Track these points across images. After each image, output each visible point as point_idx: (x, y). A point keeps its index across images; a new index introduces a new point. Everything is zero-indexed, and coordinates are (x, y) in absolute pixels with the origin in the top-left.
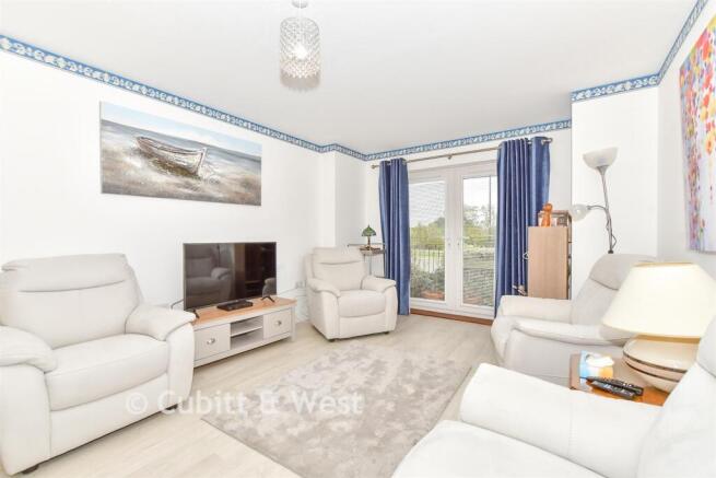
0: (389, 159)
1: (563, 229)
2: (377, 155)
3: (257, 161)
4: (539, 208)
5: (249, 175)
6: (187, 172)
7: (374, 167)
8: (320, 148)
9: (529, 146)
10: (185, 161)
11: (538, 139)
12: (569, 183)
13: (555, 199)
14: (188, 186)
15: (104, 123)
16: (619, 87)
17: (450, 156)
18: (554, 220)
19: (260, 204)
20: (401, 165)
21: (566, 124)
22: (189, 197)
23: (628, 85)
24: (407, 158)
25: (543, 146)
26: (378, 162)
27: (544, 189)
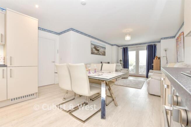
0: (125, 47)
2: (122, 46)
3: (105, 48)
4: (155, 56)
5: (104, 51)
6: (98, 50)
8: (112, 45)
9: (153, 46)
10: (98, 49)
11: (154, 45)
12: (160, 52)
13: (158, 55)
14: (98, 53)
15: (92, 44)
17: (137, 47)
18: (157, 59)
19: (105, 55)
20: (127, 48)
21: (159, 42)
23: (170, 38)
24: (128, 47)
25: (155, 46)
26: (122, 47)
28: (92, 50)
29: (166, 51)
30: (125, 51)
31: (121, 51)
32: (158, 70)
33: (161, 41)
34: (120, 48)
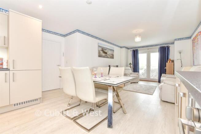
0: (135, 49)
1: (173, 63)
2: (131, 48)
4: (168, 59)
6: (106, 53)
7: (131, 51)
8: (121, 47)
9: (165, 48)
10: (106, 51)
11: (167, 46)
12: (174, 54)
13: (171, 57)
14: (106, 55)
16: (183, 39)
17: (148, 49)
18: (171, 62)
20: (137, 50)
21: (173, 43)
22: (106, 57)
23: (185, 39)
24: (139, 49)
25: (168, 48)
26: (132, 50)
27: (169, 56)
28: (99, 53)
29: (180, 53)
30: (135, 53)
31: (130, 53)
32: (171, 74)
33: (175, 42)
34: (129, 50)
